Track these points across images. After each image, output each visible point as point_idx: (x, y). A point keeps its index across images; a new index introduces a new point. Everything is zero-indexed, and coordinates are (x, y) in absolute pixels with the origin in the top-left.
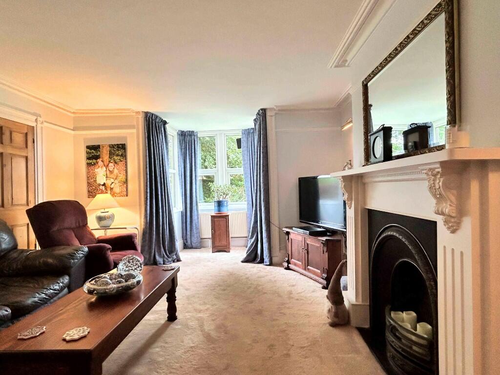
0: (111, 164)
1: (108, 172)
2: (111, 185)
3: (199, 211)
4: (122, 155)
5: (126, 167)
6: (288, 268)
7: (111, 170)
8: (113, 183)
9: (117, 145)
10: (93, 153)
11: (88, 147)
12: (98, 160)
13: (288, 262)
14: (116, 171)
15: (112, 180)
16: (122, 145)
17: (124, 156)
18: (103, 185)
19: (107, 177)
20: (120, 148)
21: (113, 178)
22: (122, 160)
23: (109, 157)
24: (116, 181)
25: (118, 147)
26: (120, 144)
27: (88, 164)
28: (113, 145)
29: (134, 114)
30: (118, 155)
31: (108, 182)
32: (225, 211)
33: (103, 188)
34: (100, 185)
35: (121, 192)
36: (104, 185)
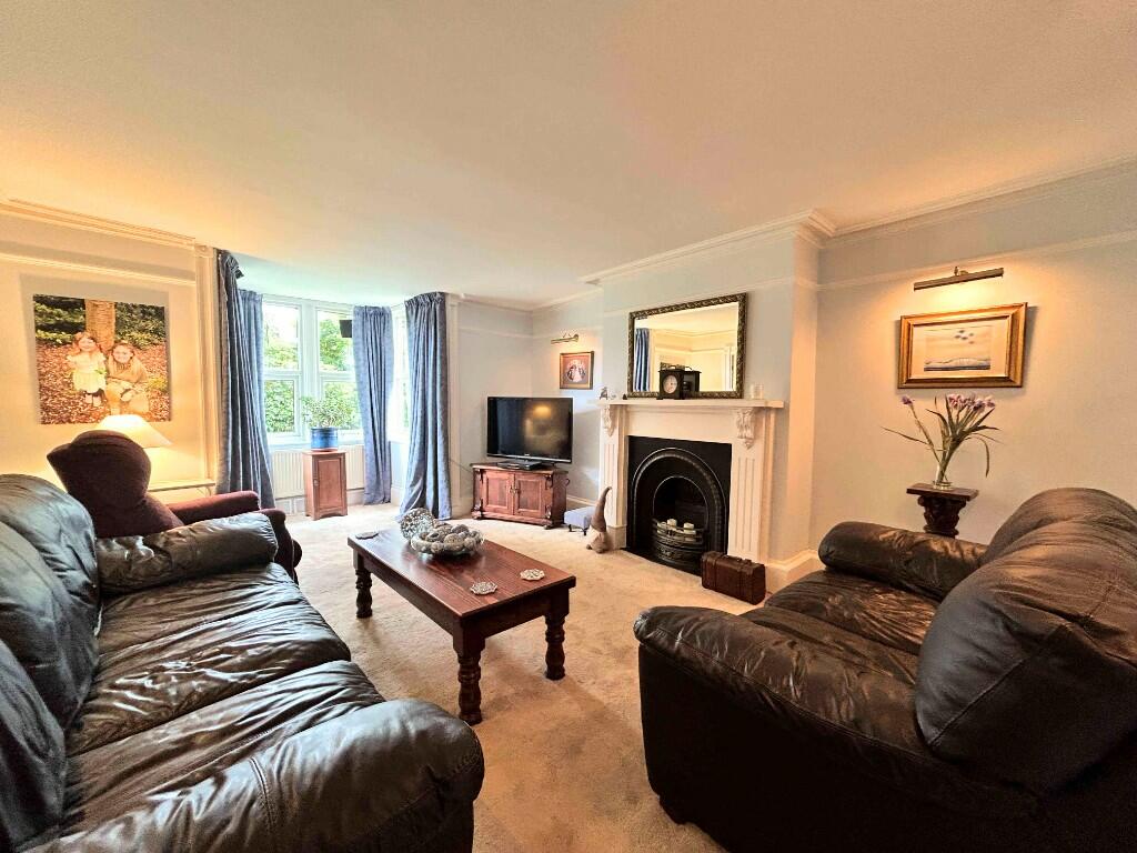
0: (120, 349)
1: (113, 367)
2: (122, 395)
3: (269, 448)
4: (156, 332)
5: (168, 359)
6: (483, 518)
7: (122, 361)
8: (127, 391)
9: (142, 306)
10: (59, 316)
11: (40, 299)
12: (79, 335)
13: (481, 510)
14: (137, 365)
15: (127, 385)
16: (157, 309)
17: (161, 333)
18: (95, 395)
19: (107, 377)
20: (150, 314)
21: (128, 381)
22: (156, 341)
23: (117, 332)
24: (138, 387)
25: (144, 312)
26: (152, 307)
27: (39, 340)
28: (127, 305)
29: (193, 248)
30: (143, 330)
31: (115, 389)
32: (338, 446)
33: (97, 401)
34: (84, 394)
35: (155, 410)
36: (100, 393)
